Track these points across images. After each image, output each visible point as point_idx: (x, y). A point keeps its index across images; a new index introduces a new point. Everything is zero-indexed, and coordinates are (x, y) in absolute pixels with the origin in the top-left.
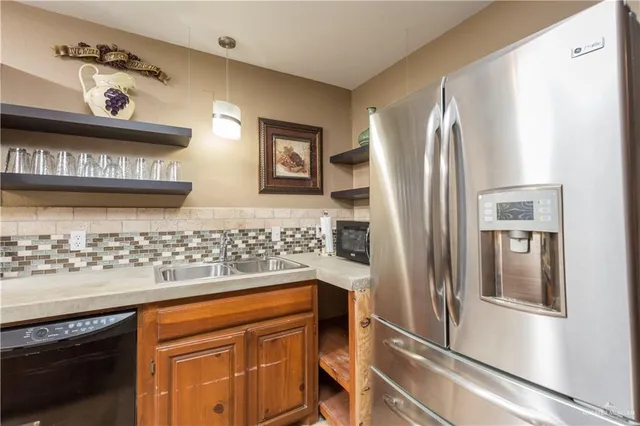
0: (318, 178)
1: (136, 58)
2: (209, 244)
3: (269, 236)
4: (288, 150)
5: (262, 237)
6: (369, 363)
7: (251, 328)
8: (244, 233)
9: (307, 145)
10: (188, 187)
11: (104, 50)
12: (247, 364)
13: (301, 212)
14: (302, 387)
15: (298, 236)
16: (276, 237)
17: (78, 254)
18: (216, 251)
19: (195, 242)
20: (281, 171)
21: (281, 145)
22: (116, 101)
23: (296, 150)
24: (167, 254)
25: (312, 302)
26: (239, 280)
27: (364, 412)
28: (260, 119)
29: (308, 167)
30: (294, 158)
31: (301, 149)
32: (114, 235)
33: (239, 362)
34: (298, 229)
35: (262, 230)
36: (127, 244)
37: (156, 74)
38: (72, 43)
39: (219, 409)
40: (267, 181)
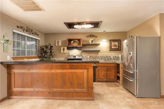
0: (120, 48)
1: (94, 35)
2: (102, 58)
3: (111, 57)
4: (114, 44)
5: (110, 58)
6: (122, 73)
7: (107, 68)
8: (107, 57)
9: (118, 43)
10: (100, 51)
11: (91, 35)
12: (107, 72)
13: (116, 54)
14: (114, 77)
15: (116, 58)
16: (112, 58)
17: (88, 59)
18: (103, 59)
19: (100, 58)
20: (113, 47)
21: (113, 43)
22: (92, 41)
23: (115, 44)
24: (97, 59)
25: (116, 66)
26: (105, 62)
27: (121, 79)
28: (109, 40)
29: (118, 46)
30: (115, 45)
31: (116, 43)
32: (92, 57)
33: (106, 71)
34: (116, 57)
35: (110, 57)
36: (93, 58)
37: (96, 37)
38: (88, 35)
39: (103, 76)
40: (111, 49)
